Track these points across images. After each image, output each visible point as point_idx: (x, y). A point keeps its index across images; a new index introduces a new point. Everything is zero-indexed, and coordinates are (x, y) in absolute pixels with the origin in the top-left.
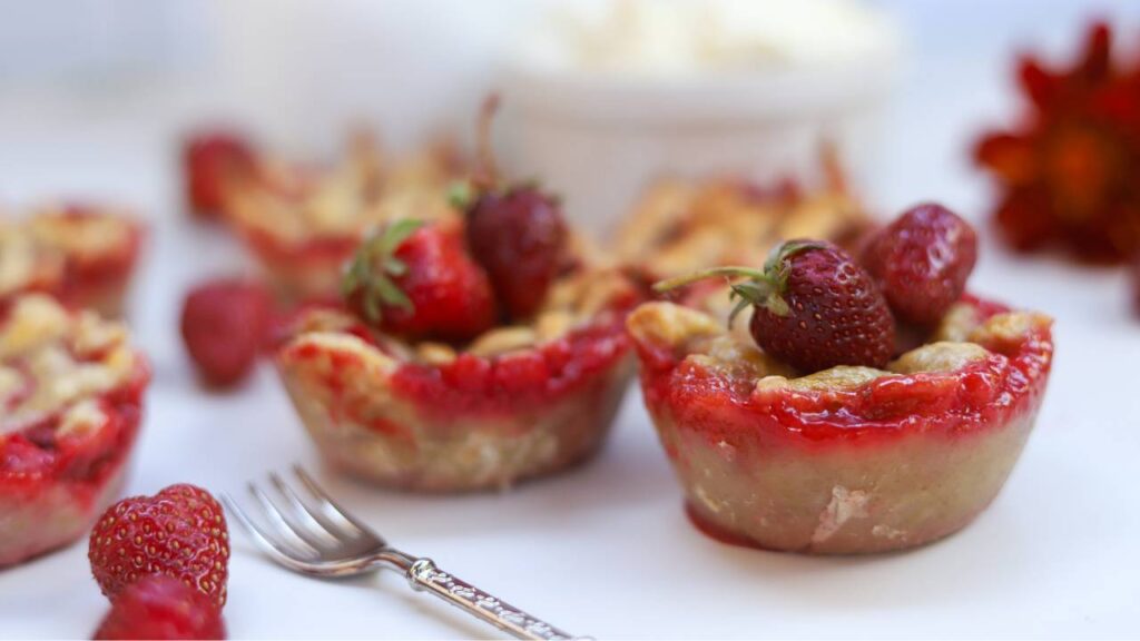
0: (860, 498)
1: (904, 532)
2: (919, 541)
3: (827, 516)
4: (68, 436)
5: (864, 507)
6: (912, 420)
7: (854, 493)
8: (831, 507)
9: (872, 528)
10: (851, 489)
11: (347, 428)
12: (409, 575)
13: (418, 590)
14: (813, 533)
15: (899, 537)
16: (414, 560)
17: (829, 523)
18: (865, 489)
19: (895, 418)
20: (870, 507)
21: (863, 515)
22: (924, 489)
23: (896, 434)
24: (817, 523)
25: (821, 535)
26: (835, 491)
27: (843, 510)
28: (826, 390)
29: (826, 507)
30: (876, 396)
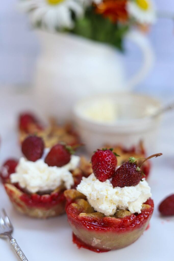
0: (99, 241)
8: (94, 241)
9: (103, 246)
10: (97, 239)
15: (109, 248)
16: (12, 238)
17: (94, 243)
18: (100, 239)
19: (106, 228)
20: (101, 242)
21: (100, 244)
22: (113, 241)
23: (105, 231)
24: (92, 243)
25: (93, 245)
26: (94, 238)
27: (96, 242)
28: (94, 217)
29: (92, 241)
30: (103, 221)
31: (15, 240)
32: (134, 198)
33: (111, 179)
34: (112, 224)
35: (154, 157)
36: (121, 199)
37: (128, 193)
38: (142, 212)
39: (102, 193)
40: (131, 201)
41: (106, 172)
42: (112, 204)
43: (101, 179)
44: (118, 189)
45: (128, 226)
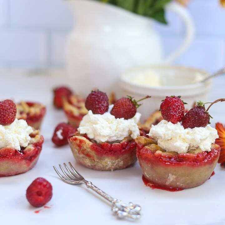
0: (174, 177)
1: (183, 185)
2: (187, 187)
3: (168, 179)
4: (26, 151)
5: (175, 179)
6: (185, 163)
7: (173, 175)
8: (169, 178)
9: (177, 183)
10: (173, 174)
11: (82, 155)
12: (86, 185)
13: (88, 188)
14: (166, 183)
15: (183, 186)
16: (88, 182)
17: (168, 181)
18: (175, 175)
19: (182, 162)
20: (176, 178)
21: (175, 180)
22: (187, 176)
23: (181, 165)
24: (166, 181)
25: (167, 183)
26: (170, 174)
27: (171, 179)
28: (169, 155)
29: (167, 178)
30: (179, 157)
31: (91, 183)
32: (205, 136)
33: (181, 122)
34: (187, 158)
35: (220, 102)
36: (193, 137)
37: (199, 132)
38: (212, 150)
39: (176, 131)
40: (202, 138)
41: (177, 114)
42: (185, 142)
43: (173, 121)
44: (189, 130)
45: (201, 161)
